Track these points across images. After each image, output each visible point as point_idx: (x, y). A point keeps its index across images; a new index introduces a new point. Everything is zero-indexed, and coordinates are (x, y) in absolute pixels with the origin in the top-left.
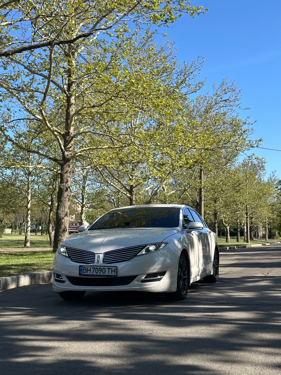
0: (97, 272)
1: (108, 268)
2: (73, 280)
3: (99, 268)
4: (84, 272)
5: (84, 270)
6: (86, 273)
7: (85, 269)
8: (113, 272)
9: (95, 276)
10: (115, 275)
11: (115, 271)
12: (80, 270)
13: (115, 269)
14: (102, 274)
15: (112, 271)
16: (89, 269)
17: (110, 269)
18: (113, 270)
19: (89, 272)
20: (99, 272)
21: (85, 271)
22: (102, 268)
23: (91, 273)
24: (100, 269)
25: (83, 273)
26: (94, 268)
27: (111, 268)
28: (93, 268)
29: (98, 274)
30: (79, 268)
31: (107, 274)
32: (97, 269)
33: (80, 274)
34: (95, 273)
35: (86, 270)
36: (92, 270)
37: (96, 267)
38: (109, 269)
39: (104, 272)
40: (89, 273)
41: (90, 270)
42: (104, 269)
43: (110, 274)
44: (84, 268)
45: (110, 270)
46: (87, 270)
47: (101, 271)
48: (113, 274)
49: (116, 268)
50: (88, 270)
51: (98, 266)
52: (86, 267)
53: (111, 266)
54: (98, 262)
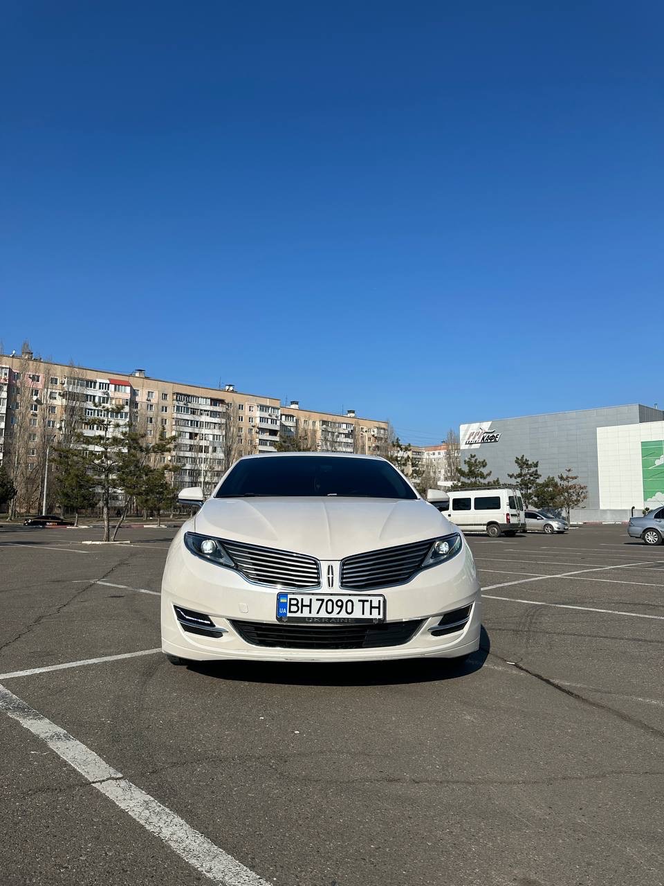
0: (330, 610)
1: (359, 601)
2: (251, 631)
3: (335, 599)
4: (290, 612)
5: (291, 605)
6: (298, 615)
7: (294, 602)
8: (375, 611)
9: (325, 622)
10: (381, 617)
11: (379, 608)
12: (280, 605)
13: (379, 601)
14: (343, 615)
15: (372, 607)
16: (306, 602)
17: (367, 601)
18: (375, 604)
19: (306, 610)
20: (337, 609)
21: (294, 608)
22: (345, 599)
23: (314, 615)
24: (339, 603)
25: (289, 615)
26: (323, 600)
27: (369, 598)
28: (317, 600)
29: (334, 615)
30: (278, 600)
31: (357, 614)
32: (330, 603)
33: (280, 617)
34: (323, 614)
35: (297, 605)
36: (316, 605)
37: (326, 598)
38: (363, 601)
39: (349, 610)
40: (306, 613)
41: (310, 606)
42: (350, 604)
43: (367, 616)
44: (291, 599)
45: (367, 605)
46: (300, 605)
47: (341, 607)
48: (375, 615)
49: (381, 599)
50: (303, 606)
51: (331, 594)
52: (299, 597)
53: (369, 595)
54: (331, 584)
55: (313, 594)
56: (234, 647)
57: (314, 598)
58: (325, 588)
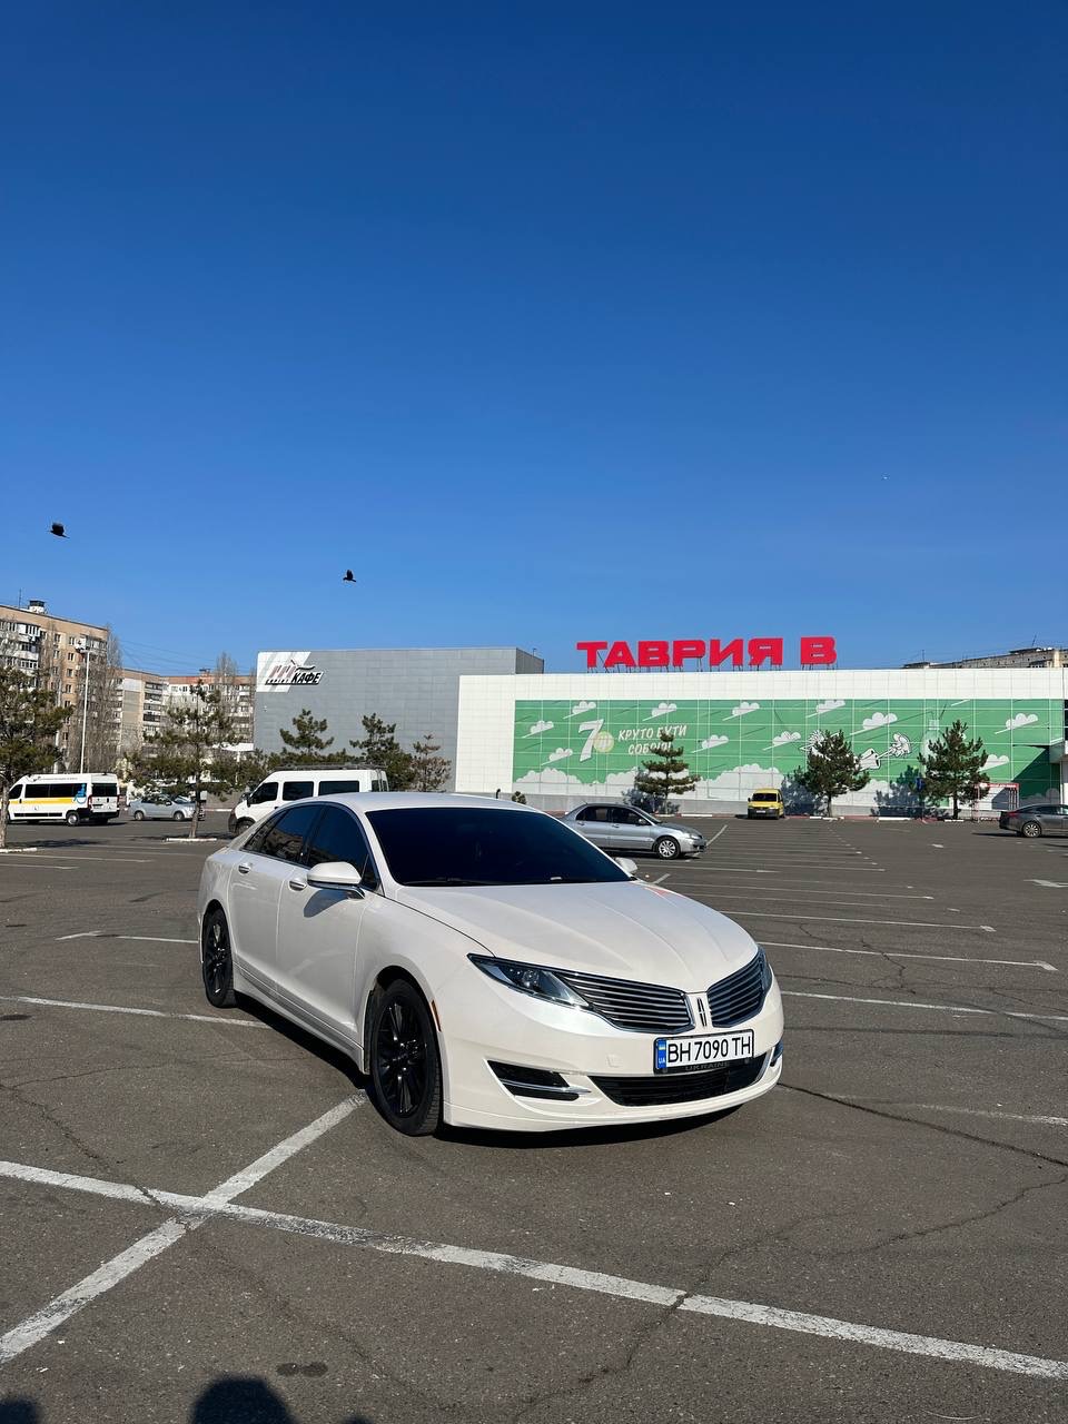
0: (707, 1054)
1: (733, 1039)
3: (712, 1040)
4: (670, 1061)
5: (670, 1052)
6: (678, 1064)
7: (673, 1049)
8: (746, 1050)
9: (704, 1069)
10: (750, 1055)
11: (749, 1045)
12: (658, 1054)
13: (749, 1038)
14: (720, 1058)
15: (743, 1046)
16: (685, 1048)
17: (738, 1038)
18: (746, 1041)
19: (685, 1056)
20: (713, 1052)
21: (673, 1056)
22: (721, 1039)
23: (693, 1062)
24: (716, 1045)
25: (669, 1065)
26: (701, 1043)
27: (739, 1035)
28: (696, 1043)
29: (711, 1060)
30: (656, 1047)
31: (731, 1056)
32: (707, 1045)
33: (658, 1068)
34: (702, 1060)
35: (676, 1052)
36: (694, 1049)
38: (736, 1039)
39: (725, 1052)
40: (685, 1062)
41: (688, 1052)
42: (724, 1044)
43: (740, 1056)
44: (670, 1045)
45: (739, 1043)
46: (679, 1052)
47: (717, 1049)
48: (746, 1055)
49: (750, 1035)
50: (682, 1052)
51: (709, 1035)
52: (677, 1042)
53: (741, 1032)
54: (704, 1023)
55: (692, 1037)
56: (598, 1110)
57: (693, 1041)
58: (699, 1029)
